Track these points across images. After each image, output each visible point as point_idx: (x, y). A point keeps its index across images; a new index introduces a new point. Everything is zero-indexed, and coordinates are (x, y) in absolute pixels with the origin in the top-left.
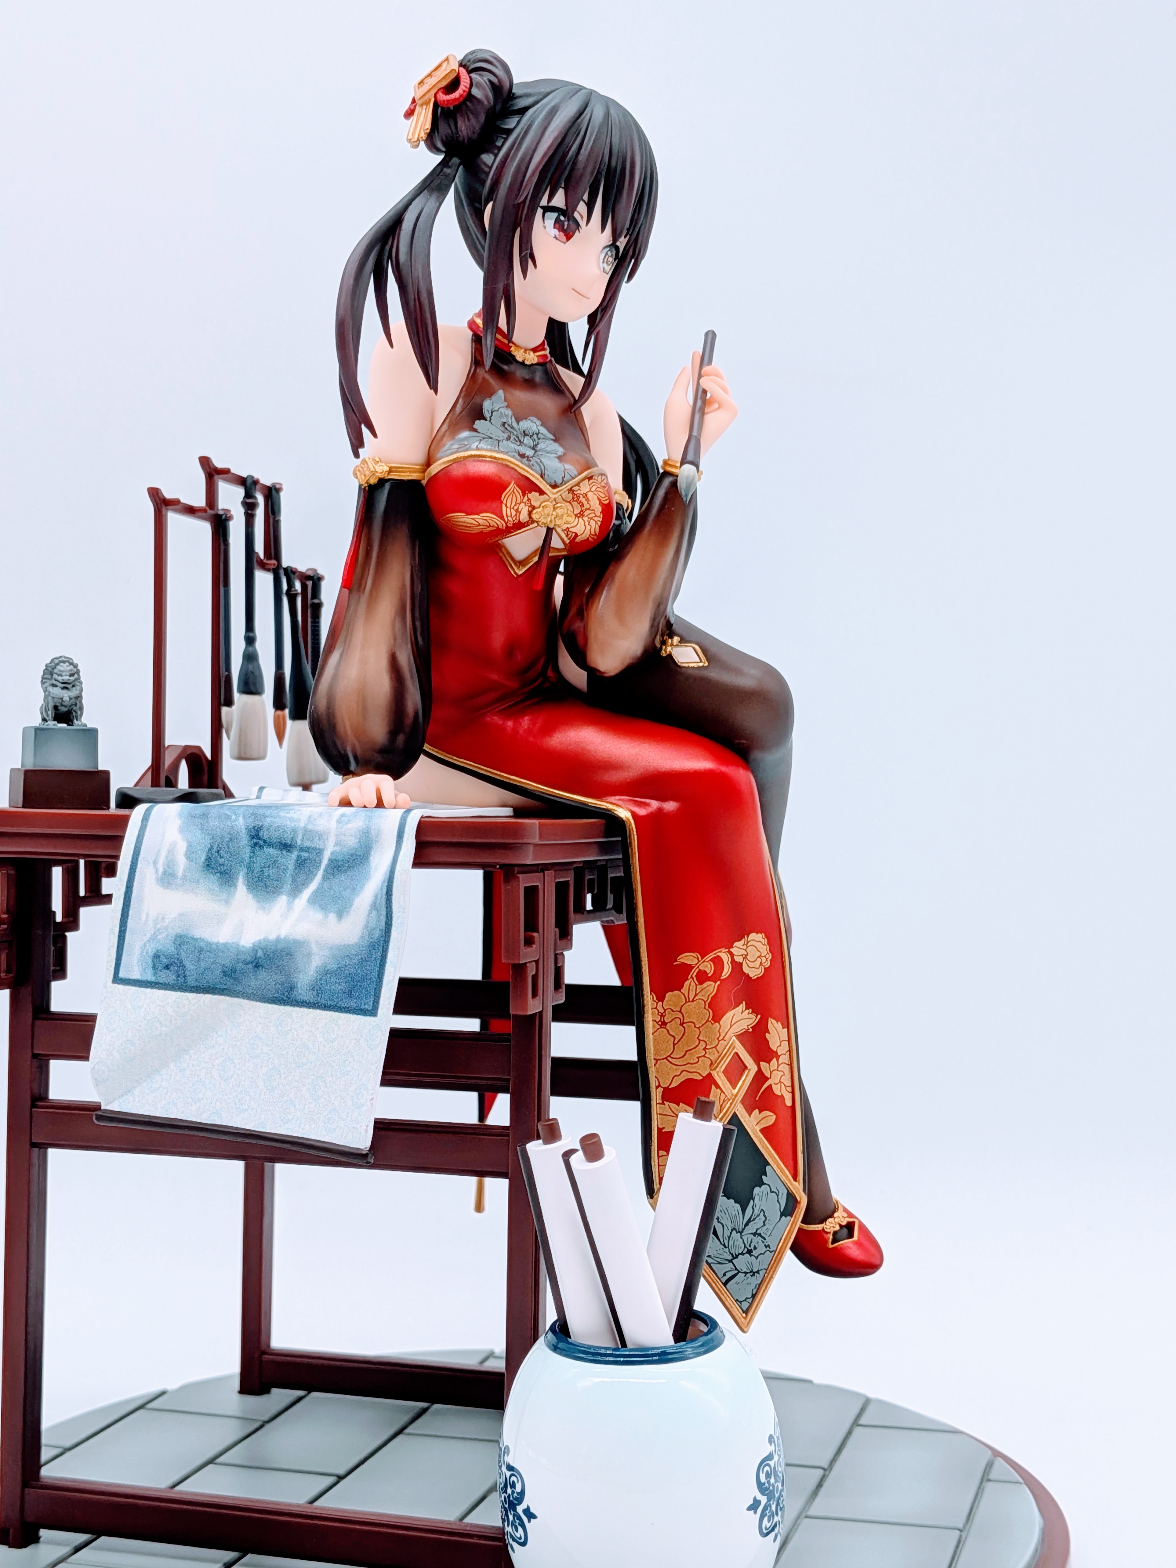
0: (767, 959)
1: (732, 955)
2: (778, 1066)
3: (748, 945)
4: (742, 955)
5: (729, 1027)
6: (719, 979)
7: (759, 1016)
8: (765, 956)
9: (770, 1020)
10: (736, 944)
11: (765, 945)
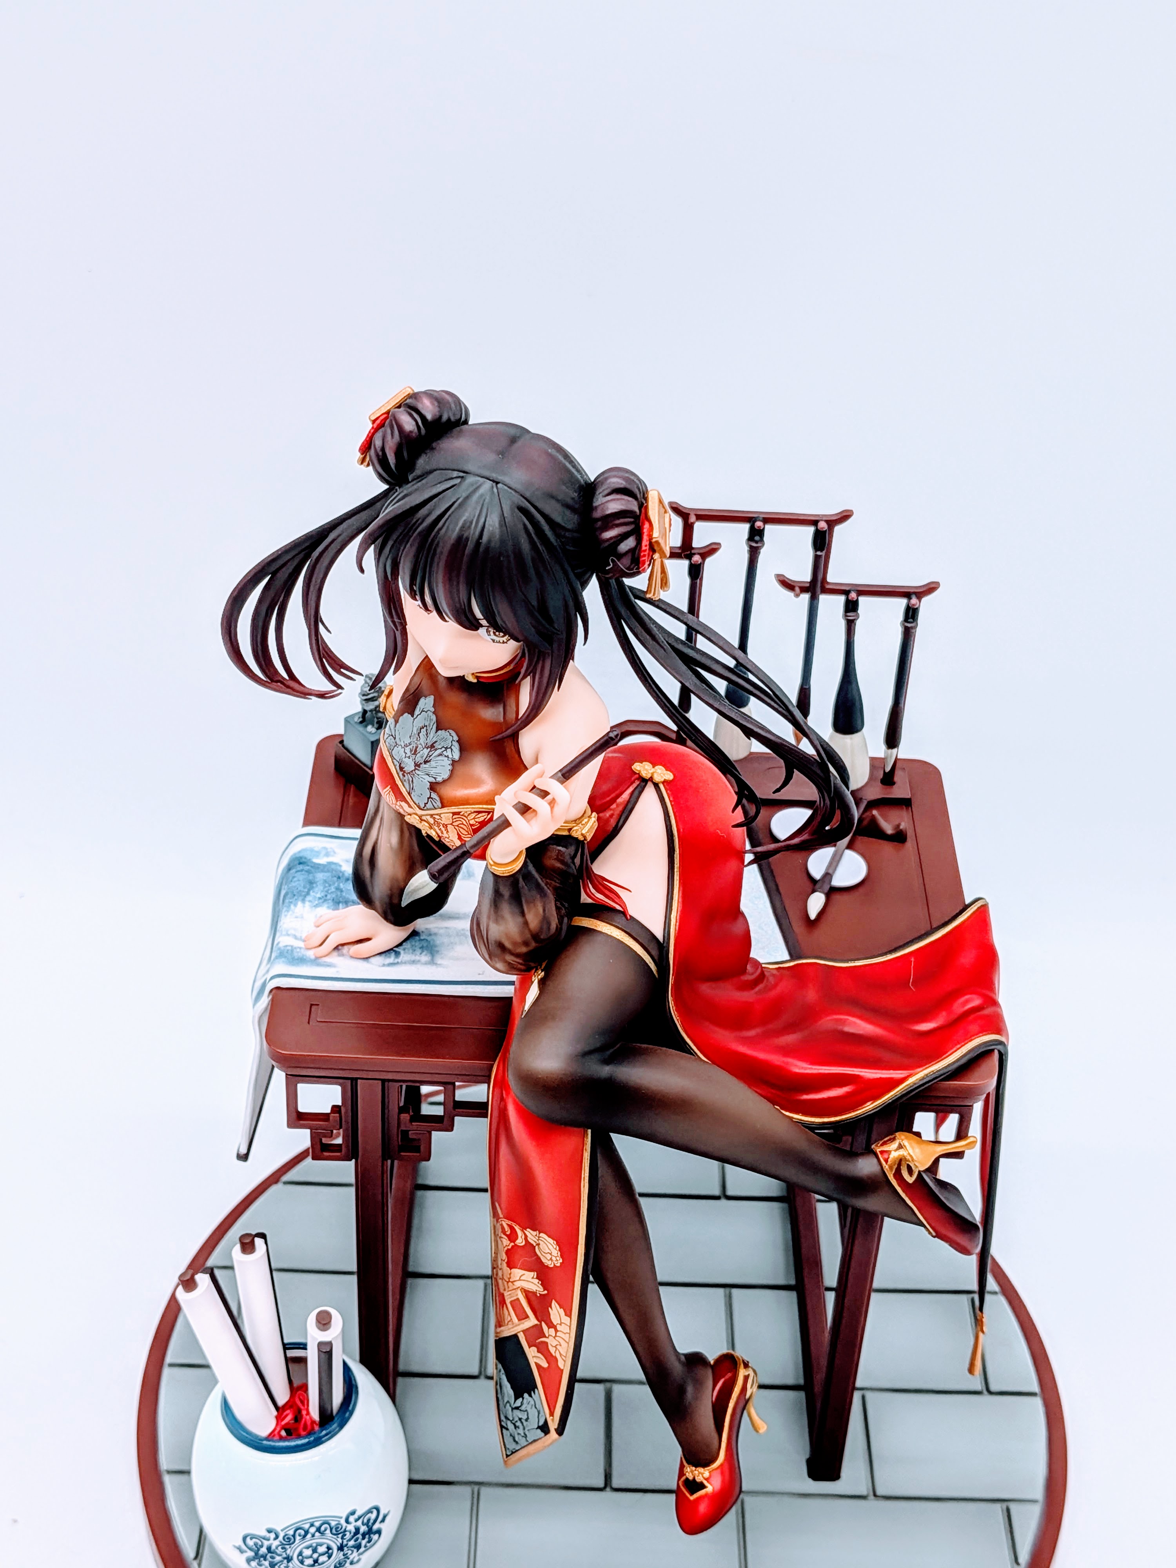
0: (557, 1260)
1: (526, 1236)
2: (556, 1336)
3: (540, 1238)
4: (535, 1242)
5: (518, 1279)
6: (516, 1245)
7: (546, 1292)
8: (556, 1257)
9: (554, 1302)
10: (528, 1230)
11: (556, 1249)
